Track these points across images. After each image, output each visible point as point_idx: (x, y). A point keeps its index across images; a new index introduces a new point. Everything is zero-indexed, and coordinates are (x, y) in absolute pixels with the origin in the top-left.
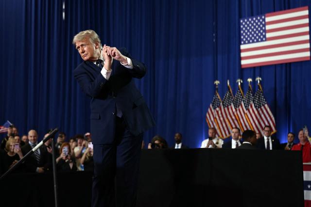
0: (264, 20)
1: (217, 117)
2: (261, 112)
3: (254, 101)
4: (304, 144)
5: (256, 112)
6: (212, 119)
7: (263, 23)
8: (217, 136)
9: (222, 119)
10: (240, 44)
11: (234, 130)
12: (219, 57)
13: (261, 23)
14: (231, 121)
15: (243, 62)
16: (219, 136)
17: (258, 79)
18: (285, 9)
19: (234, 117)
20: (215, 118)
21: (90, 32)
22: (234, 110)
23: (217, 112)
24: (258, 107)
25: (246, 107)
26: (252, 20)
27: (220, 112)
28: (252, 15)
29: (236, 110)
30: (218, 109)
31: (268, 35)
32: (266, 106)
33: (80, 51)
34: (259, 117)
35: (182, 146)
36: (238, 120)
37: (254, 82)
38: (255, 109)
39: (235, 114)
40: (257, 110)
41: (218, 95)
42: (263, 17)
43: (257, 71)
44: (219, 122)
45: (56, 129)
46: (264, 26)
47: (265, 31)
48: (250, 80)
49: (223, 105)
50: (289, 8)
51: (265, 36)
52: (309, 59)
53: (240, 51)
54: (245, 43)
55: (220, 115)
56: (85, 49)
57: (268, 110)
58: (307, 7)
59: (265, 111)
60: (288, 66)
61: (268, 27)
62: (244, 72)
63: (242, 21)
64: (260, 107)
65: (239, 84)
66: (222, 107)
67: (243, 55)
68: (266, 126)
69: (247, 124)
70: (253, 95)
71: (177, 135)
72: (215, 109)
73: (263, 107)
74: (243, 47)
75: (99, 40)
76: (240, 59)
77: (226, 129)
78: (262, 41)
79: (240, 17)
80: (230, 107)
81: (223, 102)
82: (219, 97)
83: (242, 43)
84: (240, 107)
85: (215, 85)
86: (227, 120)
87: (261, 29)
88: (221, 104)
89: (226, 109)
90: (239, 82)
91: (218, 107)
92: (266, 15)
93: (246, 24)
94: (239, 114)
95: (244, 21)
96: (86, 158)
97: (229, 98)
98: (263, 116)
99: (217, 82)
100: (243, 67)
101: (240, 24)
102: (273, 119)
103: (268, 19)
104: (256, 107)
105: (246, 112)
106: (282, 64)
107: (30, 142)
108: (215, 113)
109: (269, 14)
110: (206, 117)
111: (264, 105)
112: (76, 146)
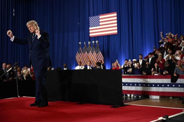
0: (99, 17)
1: (80, 57)
2: (98, 55)
3: (95, 50)
4: (116, 67)
5: (96, 55)
6: (78, 58)
7: (99, 19)
8: (82, 65)
9: (82, 58)
10: (89, 27)
11: (89, 62)
12: (81, 33)
13: (98, 19)
14: (86, 59)
15: (91, 35)
16: (83, 65)
17: (97, 42)
18: (107, 13)
19: (87, 57)
20: (79, 58)
21: (33, 21)
22: (87, 54)
23: (80, 55)
24: (97, 53)
25: (92, 53)
26: (94, 17)
27: (81, 55)
28: (94, 15)
29: (88, 54)
30: (80, 54)
31: (101, 24)
32: (100, 52)
33: (29, 29)
34: (97, 57)
35: (67, 69)
36: (89, 58)
37: (95, 43)
38: (95, 54)
39: (88, 56)
40: (96, 54)
41: (80, 48)
42: (98, 16)
43: (96, 38)
44: (81, 59)
45: (17, 63)
46: (99, 20)
47: (99, 22)
48: (93, 42)
49: (83, 52)
50: (109, 13)
51: (99, 24)
52: (117, 33)
53: (89, 30)
54: (91, 27)
55: (81, 56)
56: (32, 28)
57: (101, 54)
58: (116, 13)
59: (99, 55)
60: (108, 36)
61: (100, 20)
62: (91, 39)
63: (90, 18)
64: (98, 53)
65: (89, 44)
66: (82, 53)
67: (90, 32)
68: (100, 60)
69: (92, 60)
70: (95, 48)
71: (65, 64)
72: (79, 54)
73: (99, 53)
74: (90, 28)
75: (37, 24)
76: (89, 33)
77: (84, 62)
78: (98, 26)
79: (89, 16)
80: (85, 53)
81: (83, 51)
82: (81, 49)
83: (90, 27)
84: (90, 53)
85: (79, 44)
86: (84, 59)
87: (98, 21)
88: (82, 52)
89: (84, 54)
90: (89, 43)
91: (80, 53)
92: (100, 15)
93: (92, 19)
94: (89, 56)
95: (91, 18)
96: (27, 75)
97: (85, 49)
98: (99, 56)
99: (80, 43)
100: (90, 37)
101: (89, 19)
102: (103, 58)
103: (101, 17)
104: (96, 53)
105: (92, 55)
106: (106, 36)
107: (3, 69)
108: (79, 56)
109: (101, 15)
110: (75, 57)
111: (99, 52)
112: (24, 69)
